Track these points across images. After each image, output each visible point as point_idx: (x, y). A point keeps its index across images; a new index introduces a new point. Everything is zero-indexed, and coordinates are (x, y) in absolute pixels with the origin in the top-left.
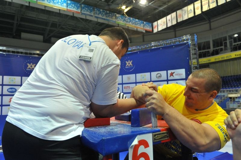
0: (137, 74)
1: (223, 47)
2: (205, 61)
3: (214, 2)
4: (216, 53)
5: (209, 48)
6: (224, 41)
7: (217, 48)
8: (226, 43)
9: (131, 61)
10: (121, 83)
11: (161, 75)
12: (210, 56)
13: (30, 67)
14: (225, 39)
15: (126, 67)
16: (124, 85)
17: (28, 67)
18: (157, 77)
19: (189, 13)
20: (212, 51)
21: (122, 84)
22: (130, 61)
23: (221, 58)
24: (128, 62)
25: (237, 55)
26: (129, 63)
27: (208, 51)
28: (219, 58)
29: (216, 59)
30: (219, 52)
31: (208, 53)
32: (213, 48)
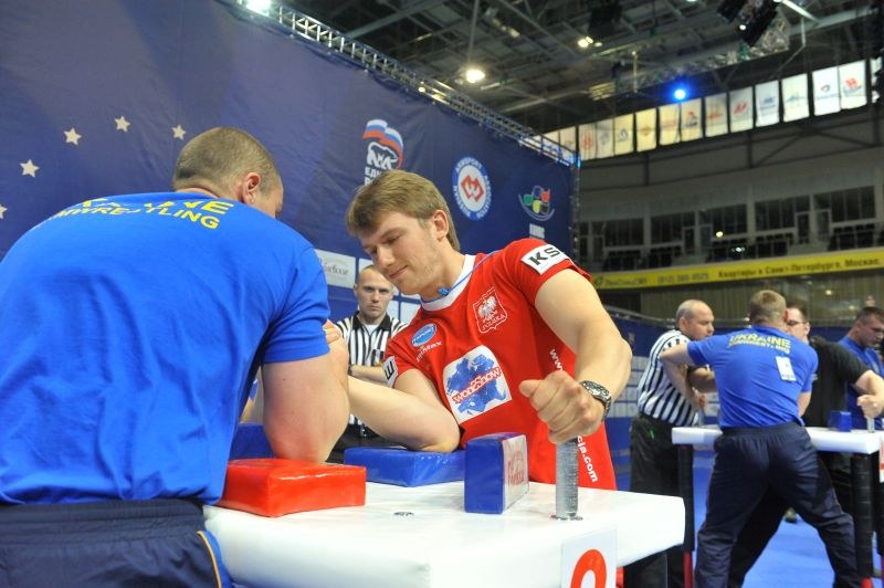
1: (681, 244)
2: (628, 283)
3: (695, 124)
4: (661, 259)
5: (639, 239)
6: (686, 224)
7: (665, 245)
8: (692, 232)
12: (642, 267)
14: (690, 220)
19: (617, 139)
20: (648, 251)
23: (679, 277)
25: (726, 275)
27: (638, 252)
28: (671, 277)
29: (662, 279)
30: (673, 257)
31: (639, 257)
32: (653, 242)
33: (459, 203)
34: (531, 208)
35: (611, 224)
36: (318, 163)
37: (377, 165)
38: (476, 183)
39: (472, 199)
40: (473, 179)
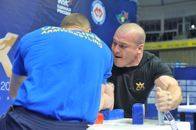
1: (177, 30)
2: (153, 47)
4: (168, 37)
5: (159, 28)
7: (170, 31)
8: (181, 26)
12: (160, 40)
14: (180, 21)
20: (163, 34)
23: (175, 45)
25: (195, 44)
27: (158, 34)
28: (172, 45)
29: (168, 46)
30: (173, 36)
31: (158, 36)
32: (165, 29)
33: (93, 18)
34: (120, 20)
35: (147, 22)
36: (40, 3)
37: (62, 4)
38: (100, 10)
39: (98, 17)
40: (99, 9)
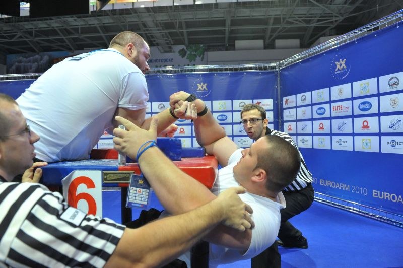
0: (354, 83)
9: (344, 60)
10: (328, 100)
11: (398, 79)
13: (201, 88)
15: (336, 73)
16: (333, 105)
17: (199, 88)
18: (390, 85)
21: (330, 102)
22: (342, 61)
24: (339, 62)
26: (341, 65)
